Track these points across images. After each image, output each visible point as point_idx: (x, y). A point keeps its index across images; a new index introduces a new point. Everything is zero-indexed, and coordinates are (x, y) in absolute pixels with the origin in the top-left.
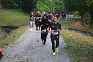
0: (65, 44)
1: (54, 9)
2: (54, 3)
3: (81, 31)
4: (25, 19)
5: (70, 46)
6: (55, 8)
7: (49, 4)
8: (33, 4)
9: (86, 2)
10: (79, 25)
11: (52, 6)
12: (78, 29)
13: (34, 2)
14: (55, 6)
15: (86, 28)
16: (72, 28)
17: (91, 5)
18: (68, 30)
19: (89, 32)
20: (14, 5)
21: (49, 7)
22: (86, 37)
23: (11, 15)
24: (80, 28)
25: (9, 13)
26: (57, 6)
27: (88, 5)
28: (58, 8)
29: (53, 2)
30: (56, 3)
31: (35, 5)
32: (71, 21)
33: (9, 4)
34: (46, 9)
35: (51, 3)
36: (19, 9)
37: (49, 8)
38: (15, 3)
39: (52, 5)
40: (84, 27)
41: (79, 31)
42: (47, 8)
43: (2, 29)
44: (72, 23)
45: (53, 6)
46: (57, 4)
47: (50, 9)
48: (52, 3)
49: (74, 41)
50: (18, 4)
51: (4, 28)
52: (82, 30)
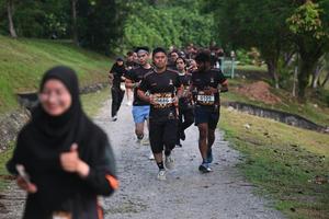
0: (236, 153)
1: (177, 41)
2: (178, 23)
3: (270, 112)
4: (91, 73)
5: (253, 158)
6: (180, 39)
7: (161, 25)
8: (114, 25)
9: (288, 20)
10: (264, 93)
11: (171, 31)
12: (260, 105)
13: (117, 17)
14: (182, 31)
15: (287, 102)
16: (243, 101)
17: (302, 28)
18: (231, 108)
19: (296, 113)
20: (54, 28)
21: (163, 36)
22: (291, 132)
23: (48, 60)
24: (267, 102)
25: (40, 51)
26: (186, 31)
27: (294, 29)
28: (191, 37)
29: (174, 20)
30: (184, 23)
31: (119, 29)
32: (235, 78)
33: (36, 25)
34: (152, 40)
35: (167, 23)
36: (70, 41)
37: (160, 38)
38: (57, 21)
39: (171, 27)
40: (279, 99)
41: (264, 110)
42: (155, 38)
43: (21, 103)
44: (240, 87)
45: (175, 30)
46: (188, 24)
47: (165, 40)
48: (171, 21)
49: (258, 144)
50: (66, 25)
51: (26, 101)
52: (273, 108)
